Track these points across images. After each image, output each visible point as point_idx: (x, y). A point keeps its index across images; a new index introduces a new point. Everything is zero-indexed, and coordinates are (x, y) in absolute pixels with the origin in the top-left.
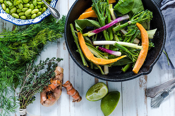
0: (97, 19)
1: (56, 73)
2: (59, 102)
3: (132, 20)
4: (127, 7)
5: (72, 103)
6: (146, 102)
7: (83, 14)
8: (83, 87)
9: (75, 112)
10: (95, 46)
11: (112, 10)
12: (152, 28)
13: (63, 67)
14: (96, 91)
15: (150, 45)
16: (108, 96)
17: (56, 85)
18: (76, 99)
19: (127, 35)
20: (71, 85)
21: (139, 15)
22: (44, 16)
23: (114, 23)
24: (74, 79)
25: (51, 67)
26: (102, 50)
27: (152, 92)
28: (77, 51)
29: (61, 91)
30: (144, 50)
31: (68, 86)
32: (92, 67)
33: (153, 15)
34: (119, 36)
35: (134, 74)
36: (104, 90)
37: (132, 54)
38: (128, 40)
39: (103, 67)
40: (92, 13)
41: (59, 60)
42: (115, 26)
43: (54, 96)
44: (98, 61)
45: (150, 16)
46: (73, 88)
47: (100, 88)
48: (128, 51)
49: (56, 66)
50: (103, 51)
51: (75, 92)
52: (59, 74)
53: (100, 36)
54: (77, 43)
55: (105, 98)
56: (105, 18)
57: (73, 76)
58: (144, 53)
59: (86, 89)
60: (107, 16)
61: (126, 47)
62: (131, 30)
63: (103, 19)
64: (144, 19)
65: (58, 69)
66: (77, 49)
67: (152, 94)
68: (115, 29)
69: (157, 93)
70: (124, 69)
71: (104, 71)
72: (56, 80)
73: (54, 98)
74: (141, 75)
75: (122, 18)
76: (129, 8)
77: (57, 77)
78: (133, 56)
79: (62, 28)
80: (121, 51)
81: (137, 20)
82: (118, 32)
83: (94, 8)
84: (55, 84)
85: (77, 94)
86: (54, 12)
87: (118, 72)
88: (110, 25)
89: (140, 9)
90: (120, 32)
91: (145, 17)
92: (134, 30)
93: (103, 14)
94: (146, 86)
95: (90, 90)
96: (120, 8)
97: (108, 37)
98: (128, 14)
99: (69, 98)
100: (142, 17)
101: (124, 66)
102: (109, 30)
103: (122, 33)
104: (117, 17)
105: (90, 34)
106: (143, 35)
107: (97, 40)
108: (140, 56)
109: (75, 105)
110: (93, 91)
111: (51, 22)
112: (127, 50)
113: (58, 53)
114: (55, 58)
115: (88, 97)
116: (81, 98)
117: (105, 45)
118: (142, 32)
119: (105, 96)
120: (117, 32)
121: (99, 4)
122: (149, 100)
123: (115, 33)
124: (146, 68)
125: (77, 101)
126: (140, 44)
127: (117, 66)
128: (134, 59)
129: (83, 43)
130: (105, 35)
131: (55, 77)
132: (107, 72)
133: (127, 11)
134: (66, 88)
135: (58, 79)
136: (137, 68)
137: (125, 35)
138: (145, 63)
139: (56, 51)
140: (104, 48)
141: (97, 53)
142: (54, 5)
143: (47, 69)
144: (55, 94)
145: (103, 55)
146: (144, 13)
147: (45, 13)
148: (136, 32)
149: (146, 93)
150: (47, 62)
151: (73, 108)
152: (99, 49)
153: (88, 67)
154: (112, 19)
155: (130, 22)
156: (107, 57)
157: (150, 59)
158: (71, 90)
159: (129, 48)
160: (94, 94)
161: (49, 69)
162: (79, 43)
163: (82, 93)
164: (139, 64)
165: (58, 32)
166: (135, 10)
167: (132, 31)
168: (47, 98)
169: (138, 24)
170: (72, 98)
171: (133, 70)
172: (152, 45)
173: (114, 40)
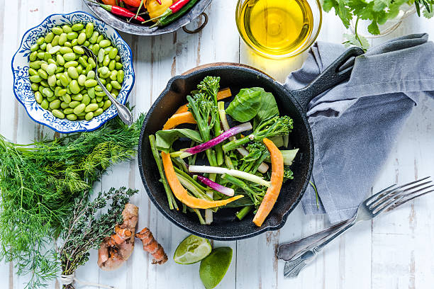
0: (194, 127)
1: (124, 215)
2: (129, 262)
3: (257, 131)
4: (247, 111)
5: (152, 266)
6: (276, 267)
7: (174, 116)
8: (170, 238)
9: (156, 280)
10: (191, 174)
11: (222, 113)
12: (291, 147)
13: (138, 203)
14: (192, 249)
15: (286, 175)
16: (212, 256)
17: (124, 238)
18: (158, 260)
19: (247, 158)
20: (151, 235)
21: (269, 122)
22: (106, 119)
23: (226, 138)
24: (157, 224)
25: (118, 203)
26: (202, 180)
27: (285, 251)
28: (160, 180)
29: (133, 245)
30: (273, 188)
31: (145, 238)
32: (185, 211)
33: (294, 124)
34: (232, 159)
35: (256, 227)
36: (205, 248)
37: (253, 193)
38: (248, 169)
39: (203, 211)
40: (188, 116)
41: (131, 192)
42: (228, 141)
43: (121, 255)
44: (194, 203)
45: (289, 127)
46: (154, 241)
47: (197, 244)
48: (247, 188)
49: (126, 201)
50: (205, 185)
51: (156, 249)
52: (130, 219)
53: (202, 159)
54: (160, 169)
55: (207, 260)
56: (209, 128)
57: (155, 220)
58: (274, 191)
59: (176, 244)
60: (212, 125)
61: (243, 180)
62: (254, 151)
63: (205, 129)
64: (276, 132)
65: (129, 209)
66: (160, 178)
67: (288, 256)
68: (226, 147)
69: (295, 253)
70: (240, 215)
71: (204, 218)
72: (124, 230)
73: (121, 258)
74: (266, 230)
75: (240, 129)
76: (251, 113)
77: (126, 223)
78: (256, 195)
79: (136, 139)
80: (233, 186)
81: (265, 133)
82: (232, 153)
83: (191, 110)
84: (120, 236)
85: (159, 252)
86: (123, 112)
87: (230, 219)
88: (218, 140)
89: (271, 114)
90: (236, 152)
91: (279, 128)
92: (258, 152)
93: (206, 121)
94: (278, 240)
95: (182, 246)
96: (237, 113)
97: (215, 160)
98: (251, 121)
99: (148, 256)
100: (275, 127)
101: (240, 209)
102: (216, 148)
103: (239, 153)
104: (231, 127)
105: (182, 154)
106: (274, 160)
107: (196, 164)
108: (266, 196)
109: (156, 268)
110: (186, 248)
111: (120, 126)
112: (245, 186)
113: (131, 179)
114: (125, 188)
115: (177, 259)
116: (166, 258)
117: (208, 175)
118: (273, 154)
119: (208, 256)
120: (230, 152)
121: (199, 103)
122: (281, 264)
123: (227, 154)
124: (278, 216)
125: (160, 262)
126: (267, 176)
127: (228, 208)
128: (256, 201)
129: (170, 169)
130: (209, 157)
131: (122, 223)
132: (209, 220)
133: (250, 117)
134: (142, 240)
135: (128, 227)
136: (261, 217)
137: (243, 159)
138: (276, 206)
139: (128, 177)
140: (208, 178)
141: (193, 188)
142: (125, 98)
143: (112, 206)
144: (122, 251)
145: (205, 191)
146: (278, 121)
147: (109, 113)
148: (262, 154)
149: (276, 251)
150: (111, 195)
151: (153, 274)
152: (198, 180)
153: (178, 209)
154: (222, 128)
155: (252, 136)
156: (210, 195)
157: (285, 201)
158: (150, 244)
159: (249, 183)
160: (188, 254)
161: (115, 205)
162: (163, 169)
163: (169, 248)
164: (265, 210)
165: (129, 146)
166: (262, 114)
167: (255, 154)
168: (110, 256)
169: (265, 140)
170: (152, 258)
171: (254, 220)
172: (290, 175)
173: (224, 165)
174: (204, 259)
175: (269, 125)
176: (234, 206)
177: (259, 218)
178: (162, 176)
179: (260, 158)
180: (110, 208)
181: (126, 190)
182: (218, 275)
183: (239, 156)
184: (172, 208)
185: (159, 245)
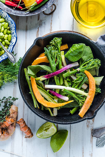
0: (48, 64)
1: (11, 111)
2: (13, 137)
3: (81, 67)
4: (76, 56)
5: (24, 139)
6: (92, 141)
7: (37, 59)
8: (35, 125)
9: (27, 147)
10: (46, 89)
11: (63, 57)
12: (100, 75)
13: (18, 105)
14: (46, 130)
15: (97, 90)
16: (57, 134)
17: (10, 123)
18: (28, 136)
19: (76, 81)
20: (24, 122)
21: (88, 62)
22: (2, 60)
23: (64, 70)
24: (28, 117)
25: (7, 105)
26: (52, 93)
27: (97, 133)
28: (30, 93)
29: (15, 127)
30: (90, 97)
31: (22, 123)
32: (42, 109)
33: (101, 63)
34: (68, 81)
35: (80, 118)
36: (53, 129)
37: (79, 100)
38: (76, 86)
39: (52, 109)
40: (45, 58)
41: (14, 99)
42: (65, 72)
43: (8, 132)
44: (48, 104)
45: (98, 65)
46: (26, 125)
47: (49, 127)
48: (76, 97)
49: (11, 104)
50: (53, 95)
51: (28, 129)
52: (14, 113)
53: (52, 81)
54: (30, 87)
55: (54, 136)
56: (56, 65)
57: (27, 115)
59: (37, 127)
60: (57, 63)
61: (74, 93)
62: (79, 77)
63: (54, 65)
64: (91, 67)
65: (13, 108)
66: (30, 91)
67: (98, 134)
68: (65, 75)
69: (102, 133)
70: (72, 112)
71: (53, 113)
72: (10, 119)
73: (8, 134)
74: (85, 119)
75: (72, 65)
76: (78, 57)
77: (11, 115)
78: (80, 101)
79: (17, 71)
80: (68, 96)
81: (85, 68)
82: (68, 78)
83: (46, 55)
84: (8, 122)
85: (29, 132)
86: (10, 56)
87: (67, 114)
88: (61, 71)
89: (89, 57)
90: (70, 78)
91: (93, 65)
92: (82, 77)
93: (54, 61)
94: (93, 126)
95: (41, 129)
96: (70, 57)
97: (58, 82)
98: (78, 61)
99: (23, 134)
100: (90, 65)
101: (72, 109)
102: (59, 76)
103: (72, 78)
104: (67, 64)
105: (42, 78)
106: (90, 82)
107: (49, 84)
108: (86, 101)
109: (27, 141)
110: (43, 129)
111: (9, 64)
112: (74, 96)
113: (14, 92)
114: (11, 97)
115: (38, 135)
116: (32, 135)
117: (55, 89)
118: (89, 79)
120: (67, 77)
121: (51, 51)
122: (95, 139)
123: (65, 79)
124: (91, 113)
125: (29, 137)
126: (86, 91)
127: (66, 108)
128: (81, 104)
129: (35, 86)
130: (56, 80)
131: (9, 115)
132: (55, 113)
133: (77, 59)
134: (19, 125)
135: (12, 117)
136: (83, 112)
137: (74, 81)
138: (91, 107)
139: (13, 90)
140: (55, 91)
141: (47, 97)
142: (12, 49)
143: (4, 106)
144: (9, 130)
145: (53, 99)
146: (92, 61)
147: (3, 57)
148: (84, 79)
149: (92, 132)
150: (4, 101)
151: (25, 143)
152: (50, 93)
153: (39, 108)
154: (63, 65)
155: (78, 69)
156: (56, 100)
157: (96, 104)
158: (24, 127)
159: (77, 94)
160: (44, 133)
161: (6, 106)
162: (31, 86)
163: (34, 130)
164: (85, 108)
165: (14, 74)
166: (84, 58)
168: (2, 133)
169: (86, 72)
170: (25, 134)
171: (79, 114)
172: (99, 91)
173: (64, 85)
174: (53, 136)
175: (88, 64)
176: (69, 107)
177: (82, 113)
178: (31, 90)
179: (83, 80)
180: (3, 108)
181: (11, 98)
182: (60, 144)
183: (72, 80)
184: (35, 107)
185: (29, 128)
